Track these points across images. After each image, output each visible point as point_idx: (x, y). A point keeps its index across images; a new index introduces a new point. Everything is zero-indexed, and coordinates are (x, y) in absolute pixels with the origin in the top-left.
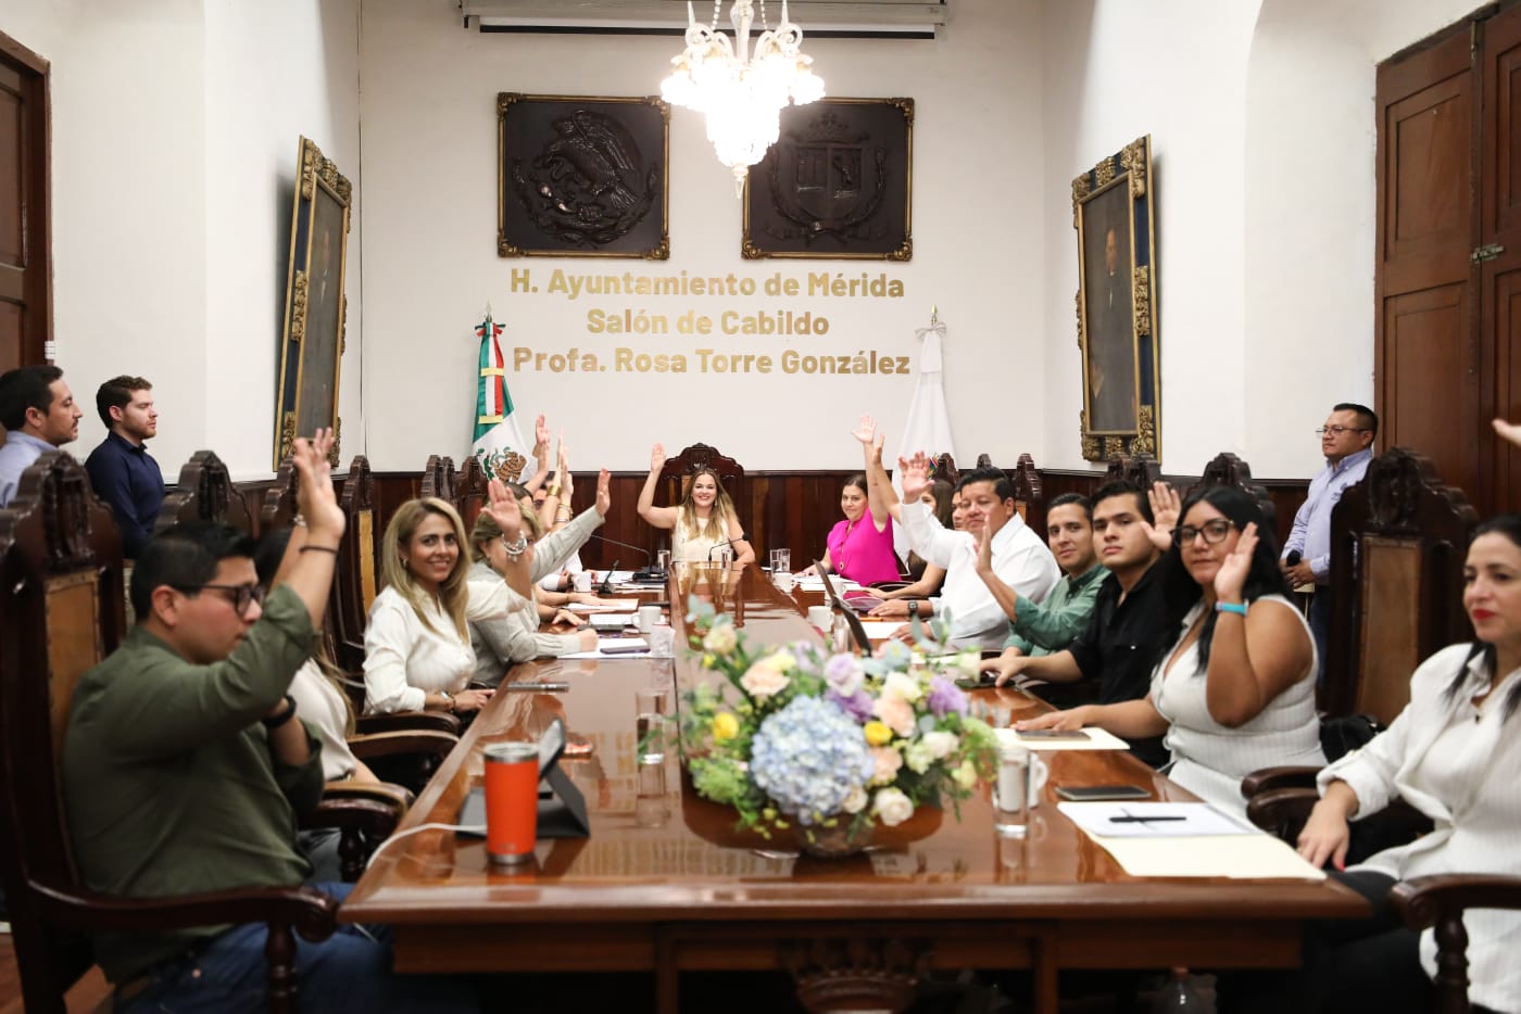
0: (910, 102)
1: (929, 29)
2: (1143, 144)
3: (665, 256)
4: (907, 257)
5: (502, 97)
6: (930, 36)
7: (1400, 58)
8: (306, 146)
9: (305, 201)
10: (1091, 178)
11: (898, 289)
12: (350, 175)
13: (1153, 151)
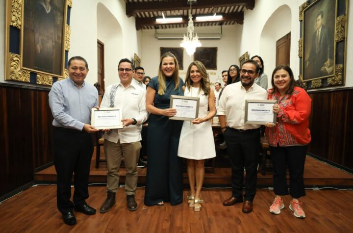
0: (217, 48)
1: (219, 38)
2: (247, 53)
3: (183, 69)
4: (216, 69)
5: (161, 48)
6: (219, 39)
7: (279, 40)
8: (135, 54)
9: (135, 61)
10: (241, 58)
11: (215, 74)
12: (140, 58)
13: (248, 54)
